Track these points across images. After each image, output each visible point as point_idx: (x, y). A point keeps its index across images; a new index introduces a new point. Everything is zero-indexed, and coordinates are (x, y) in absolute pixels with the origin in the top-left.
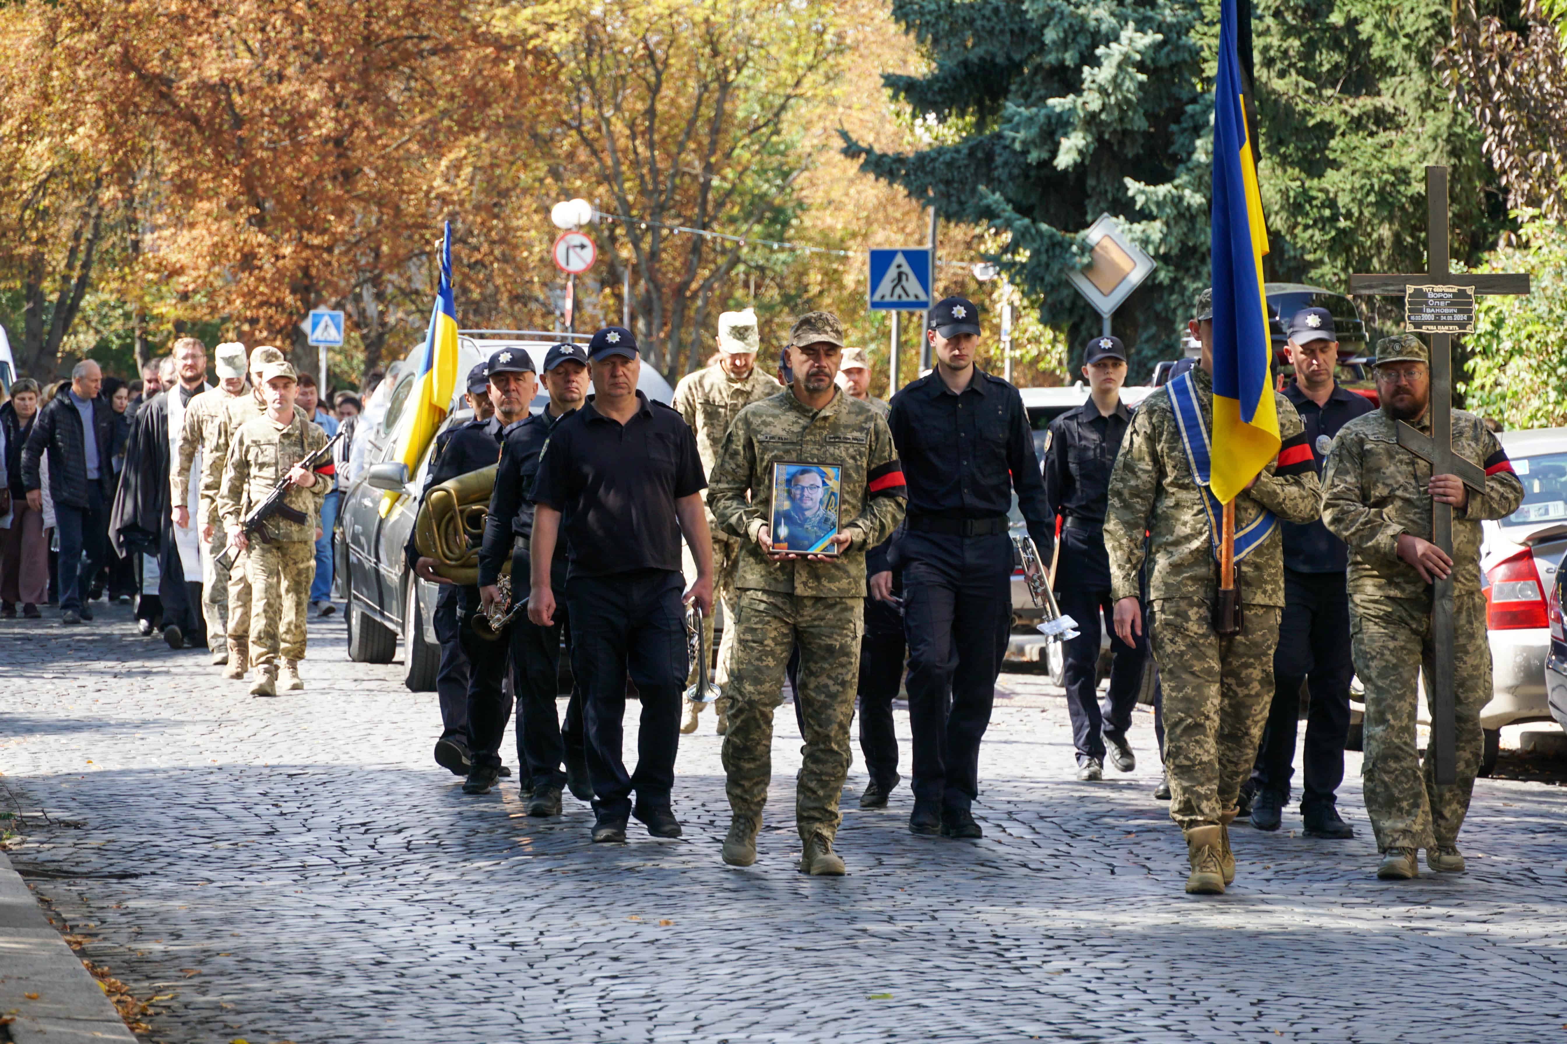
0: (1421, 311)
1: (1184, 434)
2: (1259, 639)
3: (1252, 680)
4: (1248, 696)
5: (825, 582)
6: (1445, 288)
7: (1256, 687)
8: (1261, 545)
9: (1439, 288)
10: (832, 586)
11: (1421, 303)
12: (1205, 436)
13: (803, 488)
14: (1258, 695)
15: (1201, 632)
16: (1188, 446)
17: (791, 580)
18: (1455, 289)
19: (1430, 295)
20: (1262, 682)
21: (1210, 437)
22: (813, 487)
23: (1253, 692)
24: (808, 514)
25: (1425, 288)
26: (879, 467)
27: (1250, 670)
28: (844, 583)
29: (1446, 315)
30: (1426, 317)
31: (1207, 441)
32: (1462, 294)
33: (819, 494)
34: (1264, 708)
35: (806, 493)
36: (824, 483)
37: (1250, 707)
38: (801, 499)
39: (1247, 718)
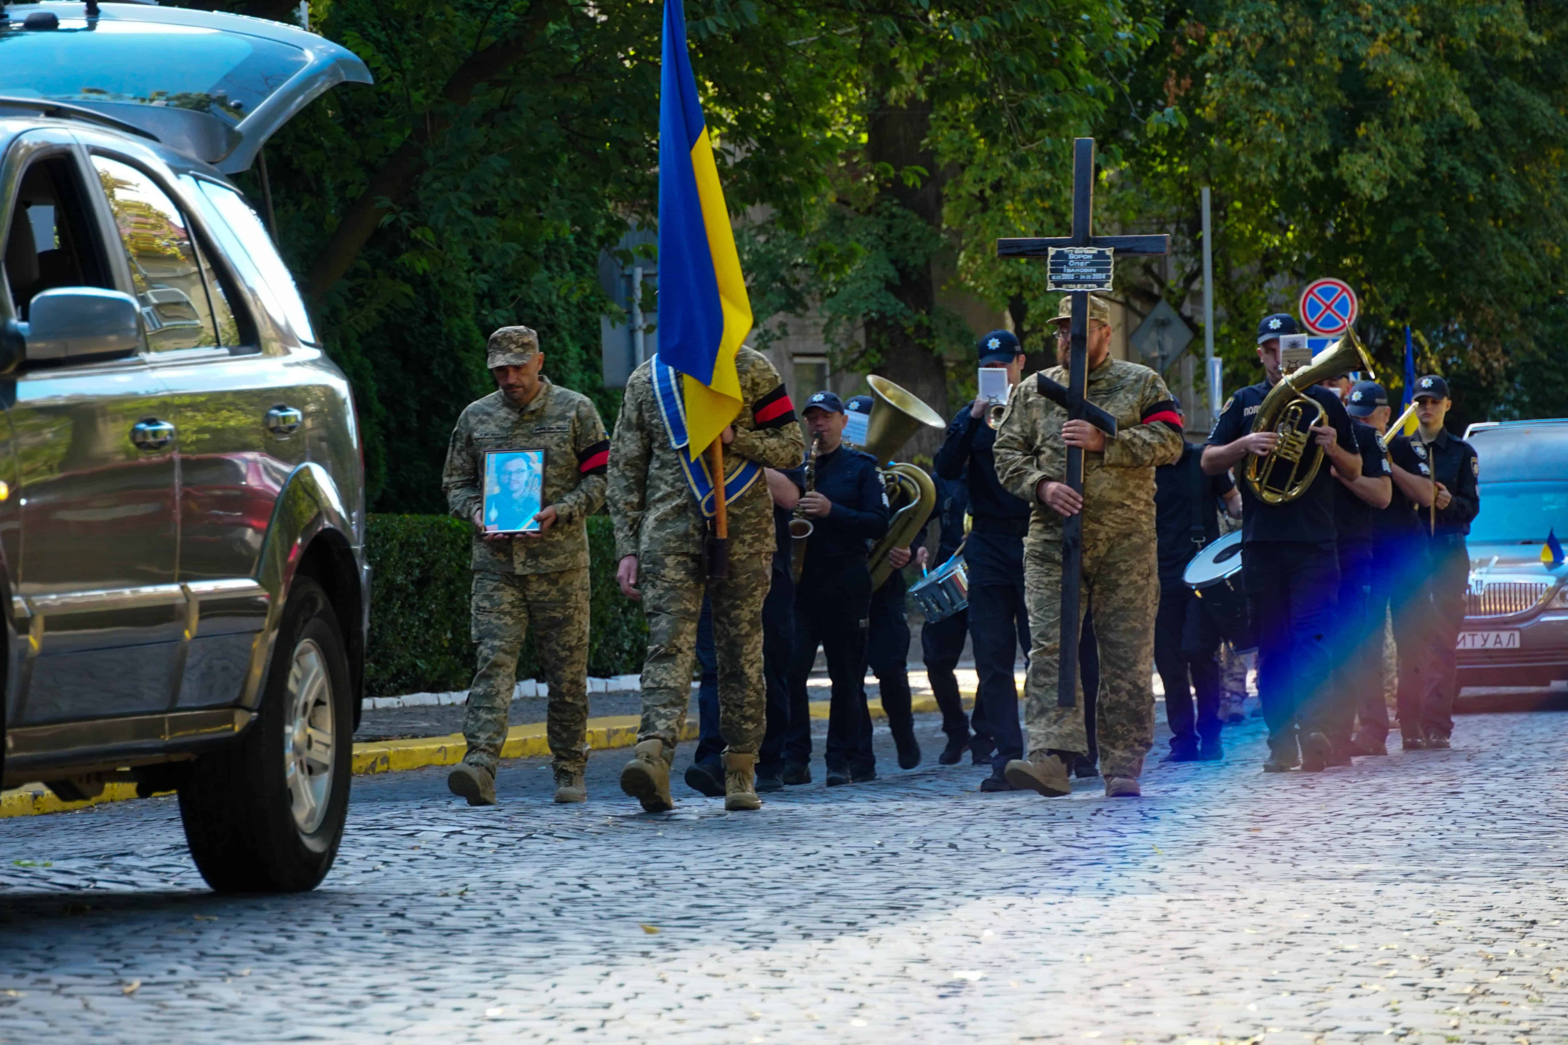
0: (1061, 271)
1: (661, 403)
2: (744, 582)
3: (741, 621)
4: (738, 635)
5: (542, 560)
6: (1086, 250)
7: (745, 628)
8: (742, 496)
9: (1078, 250)
10: (549, 562)
11: (1062, 264)
12: (679, 402)
13: (510, 473)
14: (748, 635)
15: (678, 577)
16: (664, 414)
17: (511, 561)
18: (1095, 250)
19: (1071, 256)
20: (751, 623)
21: (683, 402)
22: (520, 471)
23: (743, 632)
24: (516, 496)
25: (1066, 250)
26: (588, 450)
27: (738, 612)
28: (561, 559)
29: (1086, 274)
30: (1065, 277)
31: (680, 407)
32: (1101, 255)
33: (525, 477)
34: (755, 648)
35: (514, 477)
36: (529, 467)
37: (742, 646)
38: (509, 484)
39: (740, 656)
